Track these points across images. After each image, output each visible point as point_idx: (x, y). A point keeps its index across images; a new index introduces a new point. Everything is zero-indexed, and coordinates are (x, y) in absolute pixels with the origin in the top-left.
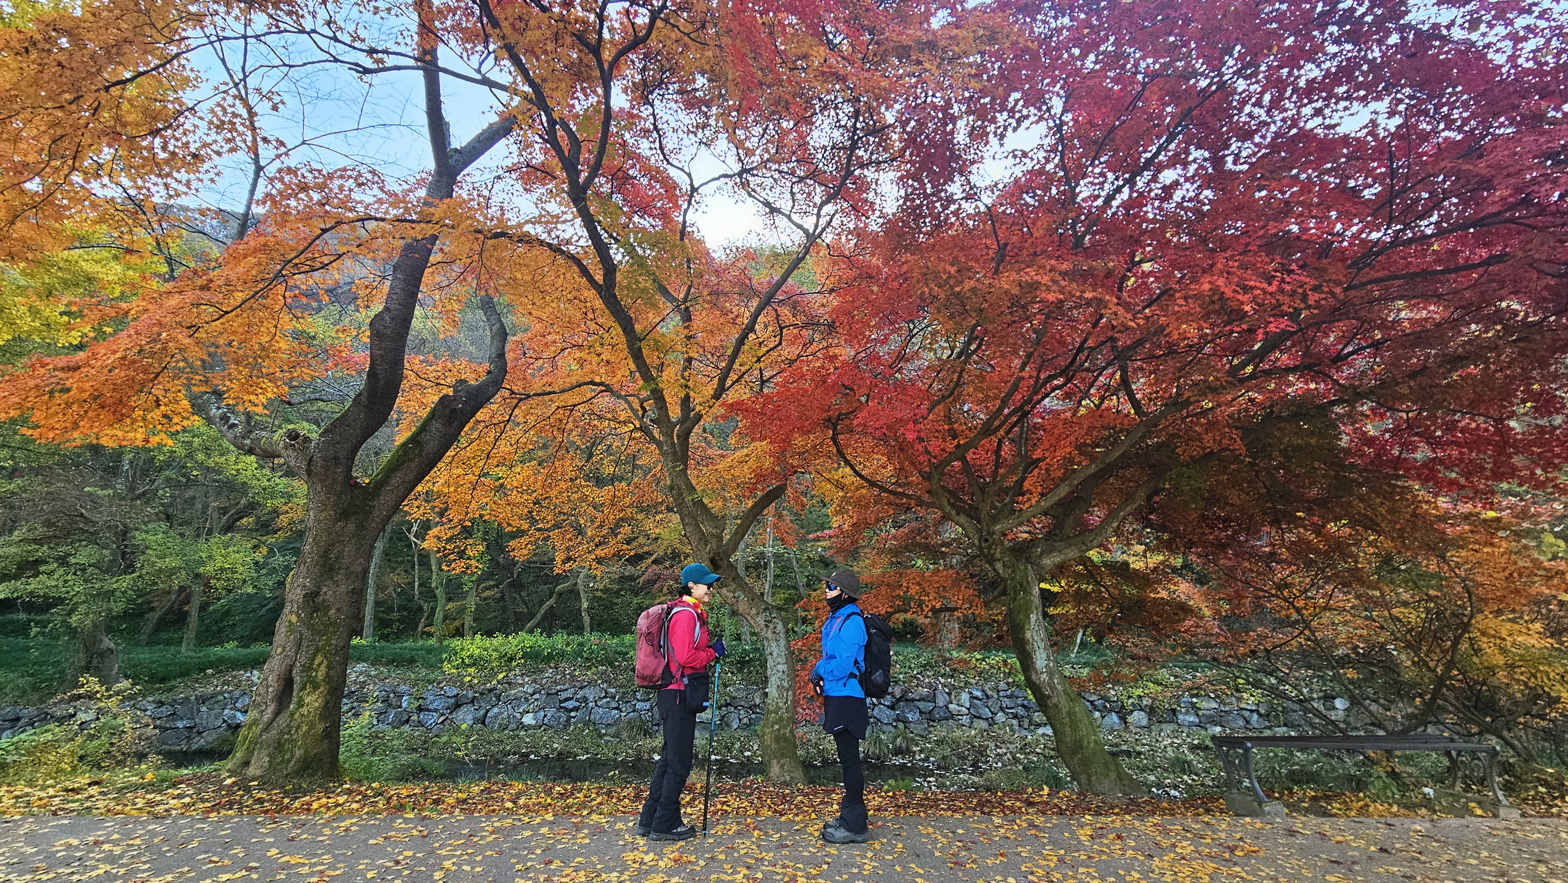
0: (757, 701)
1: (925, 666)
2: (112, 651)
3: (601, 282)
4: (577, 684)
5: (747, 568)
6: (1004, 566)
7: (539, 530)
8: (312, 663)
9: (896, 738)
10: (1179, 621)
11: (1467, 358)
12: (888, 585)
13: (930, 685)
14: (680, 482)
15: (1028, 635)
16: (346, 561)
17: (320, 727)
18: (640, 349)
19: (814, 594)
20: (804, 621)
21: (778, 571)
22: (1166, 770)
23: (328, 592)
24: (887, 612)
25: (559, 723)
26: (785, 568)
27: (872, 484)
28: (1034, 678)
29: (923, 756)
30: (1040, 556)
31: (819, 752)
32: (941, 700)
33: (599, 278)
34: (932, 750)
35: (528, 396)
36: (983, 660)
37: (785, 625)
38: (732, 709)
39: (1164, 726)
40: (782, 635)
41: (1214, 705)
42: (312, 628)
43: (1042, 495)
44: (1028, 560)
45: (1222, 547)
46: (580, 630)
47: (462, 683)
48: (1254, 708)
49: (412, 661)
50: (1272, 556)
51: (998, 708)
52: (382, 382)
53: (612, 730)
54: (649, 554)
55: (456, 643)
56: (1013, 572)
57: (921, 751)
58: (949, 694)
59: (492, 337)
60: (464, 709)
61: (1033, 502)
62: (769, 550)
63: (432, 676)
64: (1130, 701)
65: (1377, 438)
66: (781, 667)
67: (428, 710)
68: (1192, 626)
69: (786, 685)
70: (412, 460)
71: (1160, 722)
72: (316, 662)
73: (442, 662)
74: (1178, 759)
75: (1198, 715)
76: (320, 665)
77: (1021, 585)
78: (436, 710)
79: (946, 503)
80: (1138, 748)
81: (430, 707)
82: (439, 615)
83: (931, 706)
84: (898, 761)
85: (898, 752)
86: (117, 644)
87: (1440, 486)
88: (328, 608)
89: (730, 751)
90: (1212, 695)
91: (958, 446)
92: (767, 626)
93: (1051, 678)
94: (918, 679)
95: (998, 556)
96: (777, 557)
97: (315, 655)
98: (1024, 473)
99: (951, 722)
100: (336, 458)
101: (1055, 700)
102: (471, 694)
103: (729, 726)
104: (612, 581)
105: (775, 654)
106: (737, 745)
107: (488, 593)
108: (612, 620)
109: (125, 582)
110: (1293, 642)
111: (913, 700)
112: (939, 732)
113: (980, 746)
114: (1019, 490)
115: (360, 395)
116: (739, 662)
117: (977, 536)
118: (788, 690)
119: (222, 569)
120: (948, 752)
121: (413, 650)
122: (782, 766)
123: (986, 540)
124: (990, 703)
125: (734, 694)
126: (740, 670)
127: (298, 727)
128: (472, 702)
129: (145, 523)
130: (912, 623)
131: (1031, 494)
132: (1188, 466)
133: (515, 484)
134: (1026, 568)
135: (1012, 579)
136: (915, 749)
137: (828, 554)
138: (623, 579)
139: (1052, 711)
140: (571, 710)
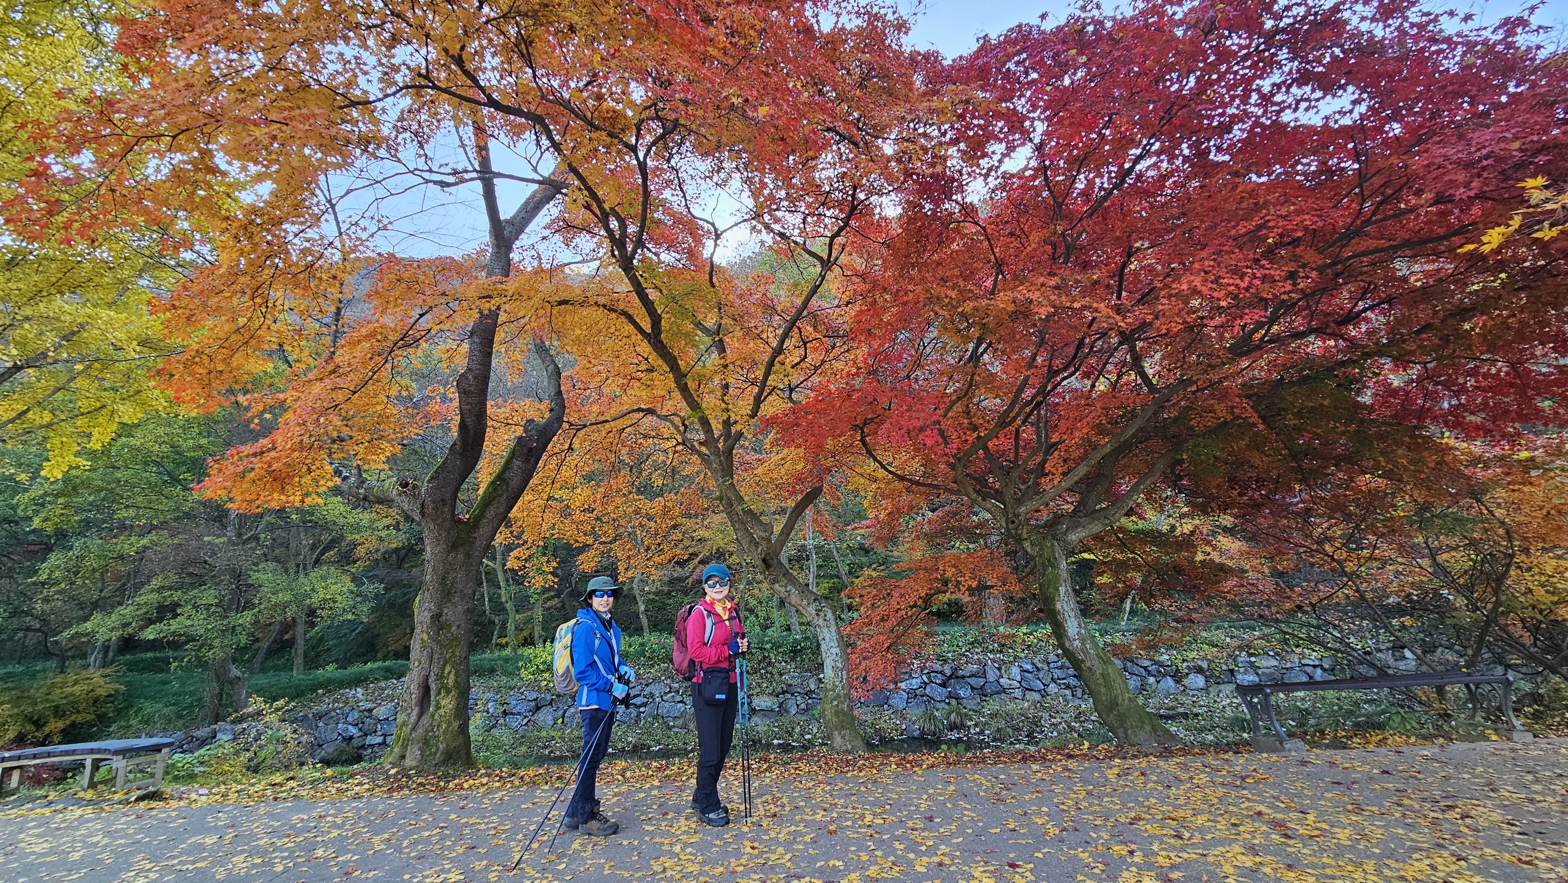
0: (813, 687)
1: (973, 643)
2: (239, 678)
3: (649, 331)
4: (643, 682)
5: (790, 560)
6: (1032, 545)
7: (601, 543)
8: (443, 673)
9: (950, 714)
10: (1219, 582)
11: (1474, 309)
12: (926, 569)
13: (979, 661)
14: (730, 494)
15: (1058, 606)
16: (460, 586)
17: (456, 725)
18: (686, 384)
19: (857, 581)
20: (850, 608)
21: (820, 562)
22: (1225, 729)
23: (449, 613)
24: (927, 594)
25: (631, 719)
26: (827, 558)
27: (902, 478)
28: (1067, 644)
29: (978, 730)
30: (1065, 533)
31: (877, 731)
32: (992, 676)
33: (648, 328)
34: (986, 723)
35: (585, 426)
36: (1031, 634)
37: (834, 613)
38: (789, 696)
39: (1222, 687)
40: (832, 622)
41: (1274, 663)
42: (438, 642)
43: (1064, 474)
44: (1054, 537)
45: (1257, 506)
46: (639, 631)
47: (539, 687)
48: (1317, 663)
49: (492, 671)
50: (1308, 512)
51: (1049, 679)
52: (472, 432)
53: (680, 722)
54: (694, 555)
55: (528, 651)
56: (1041, 549)
57: (976, 725)
58: (999, 669)
59: (549, 377)
60: (544, 710)
61: (1056, 482)
62: (810, 543)
63: (512, 683)
64: (1185, 664)
65: (1400, 388)
66: (834, 651)
67: (512, 714)
68: (1235, 586)
69: (840, 665)
70: (501, 495)
71: (1218, 683)
72: (446, 671)
73: (519, 669)
74: (1237, 718)
75: (1257, 674)
76: (450, 673)
77: (1049, 561)
78: (519, 714)
79: (971, 491)
80: (1195, 710)
81: (514, 711)
82: (511, 626)
83: (981, 681)
84: (954, 735)
85: (953, 727)
86: (243, 673)
87: (1469, 432)
88: (450, 626)
89: (791, 735)
90: (1271, 653)
91: (979, 437)
92: (818, 615)
93: (1083, 644)
94: (967, 656)
95: (1025, 536)
96: (818, 548)
97: (444, 665)
98: (1045, 455)
99: (1003, 696)
100: (443, 500)
101: (1089, 664)
102: (548, 697)
103: (787, 711)
104: (663, 584)
105: (827, 639)
106: (798, 729)
107: (549, 604)
108: (666, 620)
109: (246, 618)
110: (1339, 593)
111: (963, 677)
112: (992, 705)
113: (1034, 717)
114: (1041, 471)
115: (454, 444)
116: (791, 651)
117: (1003, 520)
118: (842, 670)
119: (325, 600)
120: (1002, 724)
121: (492, 660)
122: (843, 737)
123: (1013, 522)
124: (1041, 675)
125: (790, 682)
126: (793, 659)
127: (439, 726)
128: (551, 704)
129: (256, 564)
130: (956, 602)
131: (1053, 474)
132: (1203, 436)
133: (578, 503)
134: (1053, 545)
135: (1041, 556)
136: (969, 723)
137: (867, 543)
138: (672, 581)
139: (1086, 674)
140: (640, 706)
